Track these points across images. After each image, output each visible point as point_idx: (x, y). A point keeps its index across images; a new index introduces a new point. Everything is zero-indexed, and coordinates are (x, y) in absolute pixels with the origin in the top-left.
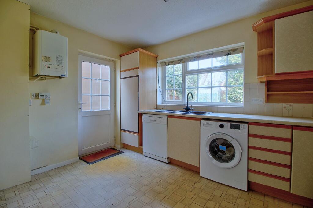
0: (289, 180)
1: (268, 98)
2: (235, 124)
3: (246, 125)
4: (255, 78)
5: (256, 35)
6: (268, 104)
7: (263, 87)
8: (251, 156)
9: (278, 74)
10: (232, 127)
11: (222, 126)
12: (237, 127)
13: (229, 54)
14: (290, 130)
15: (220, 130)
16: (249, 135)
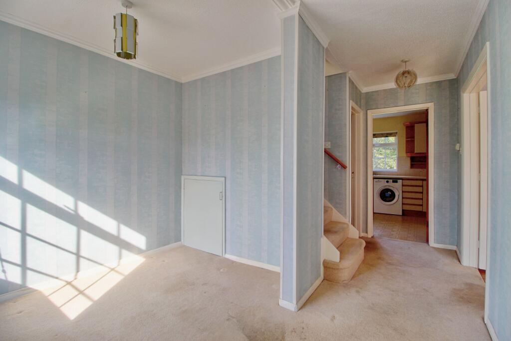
0: (422, 205)
1: (412, 166)
2: (395, 180)
3: (401, 181)
4: (404, 154)
5: (405, 127)
6: (413, 170)
7: (409, 159)
8: (404, 196)
9: (416, 153)
10: (393, 182)
11: (387, 182)
12: (397, 182)
13: (387, 137)
14: (422, 181)
15: (387, 184)
16: (403, 185)
